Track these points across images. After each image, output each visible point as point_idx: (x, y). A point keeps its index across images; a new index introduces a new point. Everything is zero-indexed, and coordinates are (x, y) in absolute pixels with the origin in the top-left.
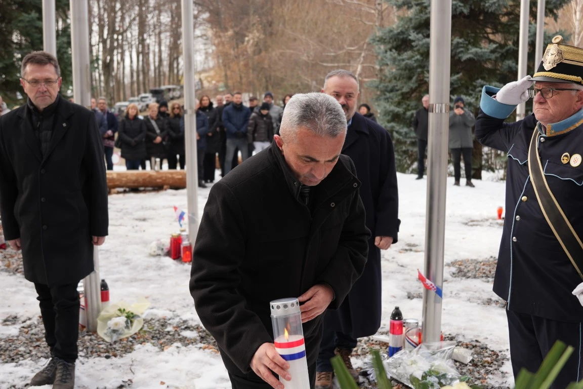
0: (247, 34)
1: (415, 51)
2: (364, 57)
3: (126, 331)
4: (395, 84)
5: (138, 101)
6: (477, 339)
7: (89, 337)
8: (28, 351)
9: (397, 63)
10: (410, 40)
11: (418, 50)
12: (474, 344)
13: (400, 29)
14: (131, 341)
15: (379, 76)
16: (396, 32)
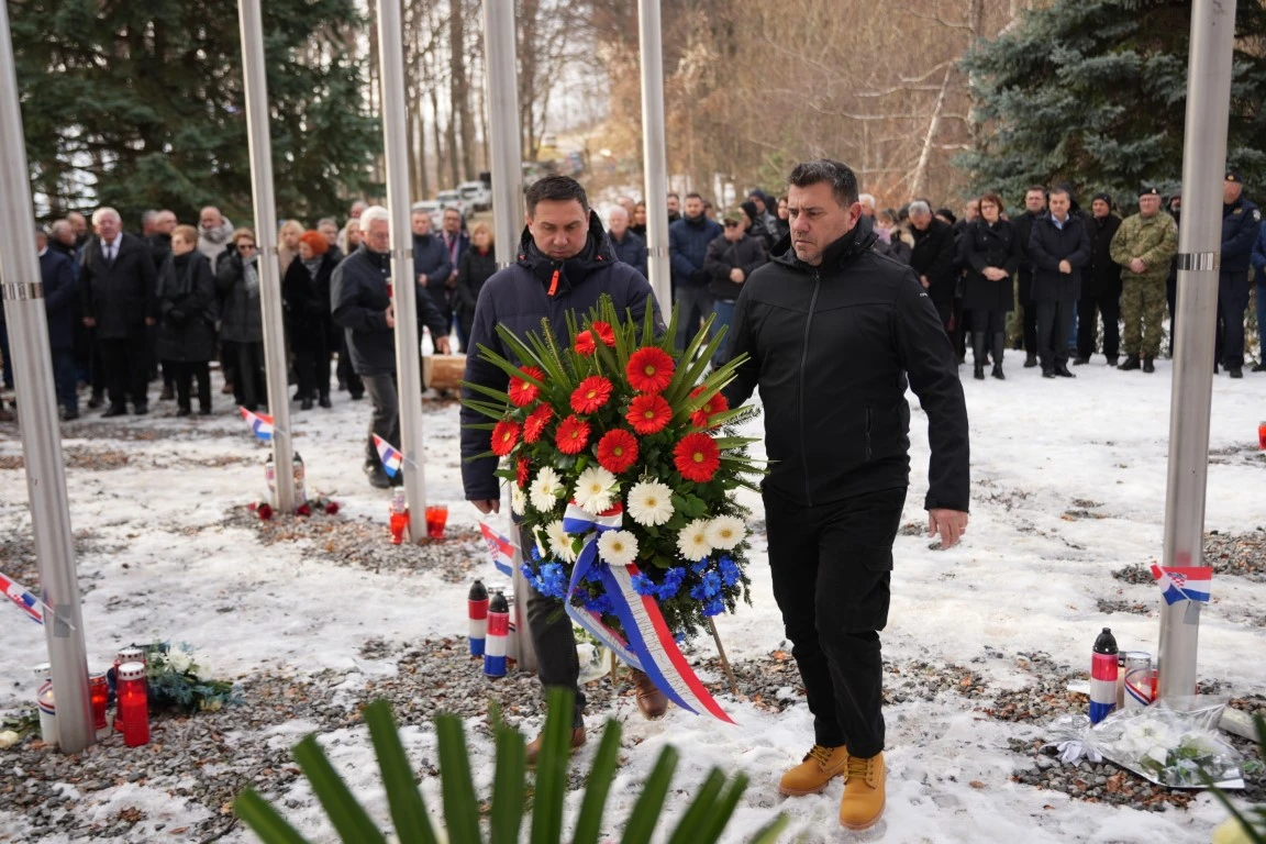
0: (683, 51)
1: (1063, 86)
2: (943, 100)
3: (593, 669)
4: (1017, 160)
5: (456, 197)
6: (1260, 693)
7: (529, 680)
8: (429, 705)
9: (1022, 115)
10: (1050, 62)
11: (1070, 84)
12: (1255, 702)
13: (1031, 38)
14: (605, 688)
15: (974, 138)
16: (1020, 46)
